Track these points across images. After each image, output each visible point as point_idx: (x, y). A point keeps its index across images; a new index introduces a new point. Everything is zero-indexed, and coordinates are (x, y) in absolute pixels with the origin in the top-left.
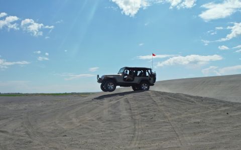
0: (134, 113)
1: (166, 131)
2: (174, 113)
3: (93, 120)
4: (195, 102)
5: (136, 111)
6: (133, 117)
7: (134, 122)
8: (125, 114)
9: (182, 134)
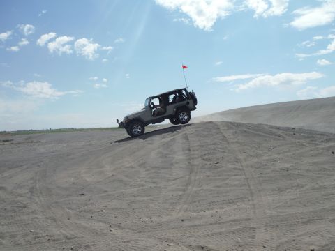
0: (193, 155)
1: (235, 185)
2: (252, 154)
3: (133, 167)
4: (285, 136)
5: (196, 152)
6: (191, 161)
7: (191, 169)
8: (181, 157)
9: (259, 191)
